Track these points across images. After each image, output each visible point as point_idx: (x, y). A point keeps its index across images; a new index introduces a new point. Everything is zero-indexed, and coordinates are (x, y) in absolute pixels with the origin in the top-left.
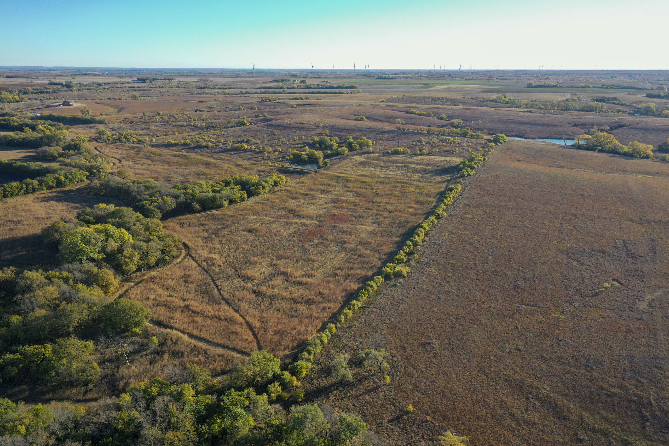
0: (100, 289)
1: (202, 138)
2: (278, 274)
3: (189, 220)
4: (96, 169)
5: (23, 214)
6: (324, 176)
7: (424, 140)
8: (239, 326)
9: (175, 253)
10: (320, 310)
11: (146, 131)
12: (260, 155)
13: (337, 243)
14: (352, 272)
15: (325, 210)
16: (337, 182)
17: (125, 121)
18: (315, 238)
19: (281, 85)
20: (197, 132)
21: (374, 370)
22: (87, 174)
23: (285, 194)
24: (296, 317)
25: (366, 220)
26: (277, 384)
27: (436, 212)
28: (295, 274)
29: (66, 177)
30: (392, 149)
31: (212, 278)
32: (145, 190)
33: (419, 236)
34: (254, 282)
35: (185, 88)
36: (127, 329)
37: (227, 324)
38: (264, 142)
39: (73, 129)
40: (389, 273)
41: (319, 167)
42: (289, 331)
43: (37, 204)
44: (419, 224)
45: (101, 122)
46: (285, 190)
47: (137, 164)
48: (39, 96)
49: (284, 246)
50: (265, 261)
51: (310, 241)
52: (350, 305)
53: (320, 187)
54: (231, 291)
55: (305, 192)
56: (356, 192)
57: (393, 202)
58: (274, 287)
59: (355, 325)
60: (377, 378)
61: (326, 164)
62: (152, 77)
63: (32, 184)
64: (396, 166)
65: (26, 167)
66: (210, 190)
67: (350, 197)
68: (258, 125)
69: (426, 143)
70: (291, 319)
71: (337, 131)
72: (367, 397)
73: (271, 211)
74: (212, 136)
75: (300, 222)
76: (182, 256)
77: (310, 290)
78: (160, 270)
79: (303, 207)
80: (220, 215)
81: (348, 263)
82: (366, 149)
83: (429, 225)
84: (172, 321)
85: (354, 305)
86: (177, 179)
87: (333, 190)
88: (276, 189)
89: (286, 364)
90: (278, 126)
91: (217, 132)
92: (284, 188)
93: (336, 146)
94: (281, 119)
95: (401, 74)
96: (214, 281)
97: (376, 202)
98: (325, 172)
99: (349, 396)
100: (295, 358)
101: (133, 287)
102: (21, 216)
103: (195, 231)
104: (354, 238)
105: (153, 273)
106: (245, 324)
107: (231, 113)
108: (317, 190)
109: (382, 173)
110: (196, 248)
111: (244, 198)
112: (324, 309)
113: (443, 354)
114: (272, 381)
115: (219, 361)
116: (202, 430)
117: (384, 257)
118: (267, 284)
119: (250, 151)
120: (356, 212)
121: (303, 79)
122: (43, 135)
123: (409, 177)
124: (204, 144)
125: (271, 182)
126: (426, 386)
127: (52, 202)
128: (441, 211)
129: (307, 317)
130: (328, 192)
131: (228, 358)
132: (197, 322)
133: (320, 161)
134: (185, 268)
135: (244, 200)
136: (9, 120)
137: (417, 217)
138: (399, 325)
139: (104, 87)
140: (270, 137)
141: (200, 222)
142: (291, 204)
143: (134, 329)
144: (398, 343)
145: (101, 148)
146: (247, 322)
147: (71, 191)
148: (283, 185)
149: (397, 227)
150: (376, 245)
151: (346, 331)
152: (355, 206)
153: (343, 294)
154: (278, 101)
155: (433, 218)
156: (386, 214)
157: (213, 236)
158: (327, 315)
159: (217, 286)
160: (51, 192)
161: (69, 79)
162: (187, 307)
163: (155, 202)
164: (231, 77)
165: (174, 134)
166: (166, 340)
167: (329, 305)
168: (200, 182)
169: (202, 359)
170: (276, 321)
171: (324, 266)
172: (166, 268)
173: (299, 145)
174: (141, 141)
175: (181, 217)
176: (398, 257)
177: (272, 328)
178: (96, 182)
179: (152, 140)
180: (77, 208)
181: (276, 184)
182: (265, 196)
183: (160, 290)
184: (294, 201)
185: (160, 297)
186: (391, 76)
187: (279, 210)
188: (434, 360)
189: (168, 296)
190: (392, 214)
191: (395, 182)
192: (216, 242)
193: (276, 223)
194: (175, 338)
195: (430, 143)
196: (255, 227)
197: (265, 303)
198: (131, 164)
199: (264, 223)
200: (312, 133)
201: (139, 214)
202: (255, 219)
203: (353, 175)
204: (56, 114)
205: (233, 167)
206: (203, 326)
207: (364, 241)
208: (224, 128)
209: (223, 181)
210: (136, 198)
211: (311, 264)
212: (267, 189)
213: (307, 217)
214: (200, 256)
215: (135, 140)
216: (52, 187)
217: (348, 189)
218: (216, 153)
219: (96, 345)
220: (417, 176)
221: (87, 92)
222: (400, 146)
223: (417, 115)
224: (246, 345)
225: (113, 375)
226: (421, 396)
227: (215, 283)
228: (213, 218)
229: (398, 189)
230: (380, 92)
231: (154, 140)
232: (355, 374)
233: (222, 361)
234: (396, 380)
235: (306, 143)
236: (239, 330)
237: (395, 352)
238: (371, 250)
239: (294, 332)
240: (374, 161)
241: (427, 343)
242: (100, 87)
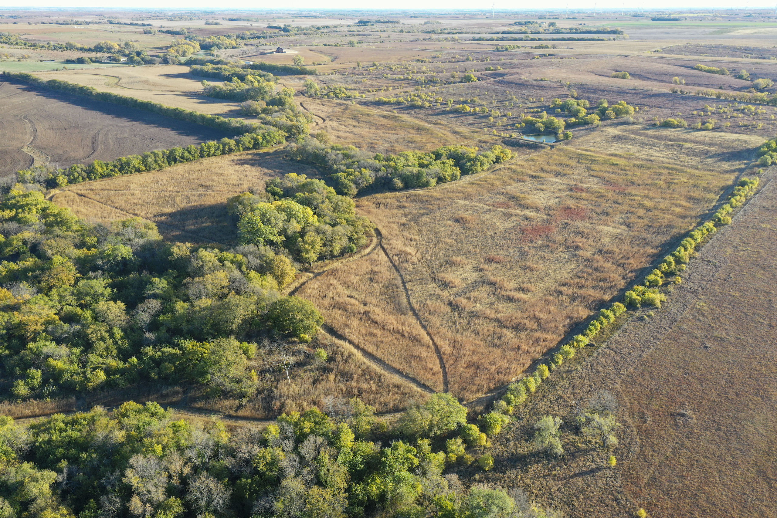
0: (274, 280)
1: (418, 96)
2: (484, 282)
3: (388, 200)
4: (296, 129)
5: (215, 178)
6: (562, 153)
7: (710, 108)
8: (424, 348)
9: (364, 241)
10: (531, 342)
11: (358, 85)
12: (484, 121)
13: (568, 248)
14: (582, 291)
15: (557, 200)
16: (578, 162)
17: (337, 72)
18: (538, 237)
19: (524, 28)
20: (414, 88)
21: (596, 443)
22: (286, 135)
23: (508, 173)
24: (499, 346)
25: (612, 219)
26: (459, 440)
27: (716, 216)
28: (505, 285)
29: (264, 138)
30: (662, 120)
31: (402, 279)
32: (343, 159)
33: (686, 249)
34: (453, 291)
35: (409, 32)
36: (295, 334)
37: (411, 344)
38: (492, 103)
39: (282, 80)
40: (635, 300)
41: (558, 141)
42: (487, 365)
43: (231, 167)
44: (689, 232)
45: (311, 73)
46: (509, 169)
47: (341, 124)
48: (256, 41)
49: (496, 245)
50: (471, 263)
51: (531, 241)
52: (574, 340)
53: (555, 168)
54: (422, 299)
55: (534, 174)
56: (603, 178)
57: (654, 196)
58: (475, 300)
59: (577, 370)
60: (598, 455)
61: (566, 136)
62: (376, 18)
63: (229, 144)
64: (664, 144)
65: (227, 123)
66: (417, 165)
67: (593, 184)
68: (488, 81)
69: (712, 113)
70: (491, 349)
71: (588, 92)
72: (580, 481)
73: (486, 196)
74: (430, 94)
75: (522, 213)
76: (373, 245)
77: (522, 310)
78: (344, 261)
79: (529, 194)
80: (424, 196)
81: (579, 277)
82: (625, 118)
83: (703, 234)
84: (347, 330)
85: (578, 341)
86: (382, 146)
87: (571, 172)
88: (498, 166)
89: (475, 412)
90: (512, 83)
91: (437, 88)
92: (508, 166)
93: (583, 111)
94: (517, 73)
95: (687, 13)
96: (404, 282)
97: (630, 194)
98: (565, 147)
99: (555, 475)
100: (489, 406)
101: (311, 279)
102: (213, 180)
103: (393, 214)
104: (592, 243)
105: (336, 264)
106: (433, 347)
107: (457, 65)
108: (550, 172)
109: (643, 153)
110: (390, 237)
111: (456, 176)
112: (537, 341)
113: (702, 435)
114: (453, 434)
115: (393, 394)
116: (356, 490)
117: (630, 275)
118: (468, 295)
119: (473, 115)
120: (599, 206)
121: (552, 21)
122: (250, 87)
123: (681, 162)
124: (419, 103)
125: (492, 157)
126: (671, 481)
127: (246, 165)
128: (723, 215)
129: (512, 350)
130: (565, 175)
131: (404, 391)
132: (375, 335)
133: (560, 131)
134: (373, 262)
135: (456, 179)
136: (221, 69)
137: (686, 220)
138: (640, 379)
139: (322, 31)
140: (499, 98)
141: (399, 204)
142: (514, 188)
143: (302, 335)
144: (636, 407)
145: (307, 104)
146: (435, 344)
147: (267, 154)
148: (507, 162)
149: (654, 233)
150: (621, 256)
151: (562, 377)
152: (599, 197)
153: (566, 323)
154: (517, 50)
155: (710, 224)
156: (641, 212)
157: (412, 223)
158: (539, 350)
159: (406, 290)
160: (247, 154)
161: (288, 22)
162: (366, 313)
163: (352, 175)
164: (465, 18)
165: (388, 90)
166: (336, 354)
167: (544, 336)
168: (406, 153)
169: (374, 388)
170: (472, 348)
171: (546, 279)
172: (351, 259)
173: (535, 110)
174: (350, 97)
175: (379, 195)
176: (651, 277)
177: (466, 357)
178: (294, 146)
179: (362, 96)
180: (270, 175)
181: (498, 160)
182: (483, 175)
183: (340, 287)
184: (519, 184)
185: (339, 297)
186: (672, 16)
187: (498, 196)
188: (687, 443)
189: (349, 296)
190: (649, 213)
191: (659, 167)
192: (414, 231)
193: (492, 213)
194: (346, 353)
195: (719, 113)
196: (464, 216)
197: (462, 321)
198: (335, 124)
199: (476, 211)
200: (554, 93)
201: (331, 189)
202: (465, 205)
203: (601, 153)
204: (268, 63)
205: (449, 135)
206: (382, 342)
207: (605, 249)
208: (445, 84)
209: (433, 153)
210: (331, 168)
211: (529, 274)
212: (486, 166)
213: (532, 208)
214: (392, 248)
215: (343, 95)
216: (248, 149)
217: (592, 173)
218: (432, 115)
219: (260, 348)
220: (694, 161)
221: (303, 37)
222: (674, 116)
223: (705, 71)
224: (429, 376)
225: (271, 391)
226: (661, 495)
227: (405, 286)
228: (416, 200)
229: (663, 178)
230: (655, 38)
231: (364, 96)
232: (568, 444)
233: (397, 393)
234: (626, 463)
235: (545, 107)
236: (424, 354)
237: (629, 421)
238: (613, 263)
239: (494, 367)
240: (633, 136)
241: (679, 414)
242: (318, 31)
